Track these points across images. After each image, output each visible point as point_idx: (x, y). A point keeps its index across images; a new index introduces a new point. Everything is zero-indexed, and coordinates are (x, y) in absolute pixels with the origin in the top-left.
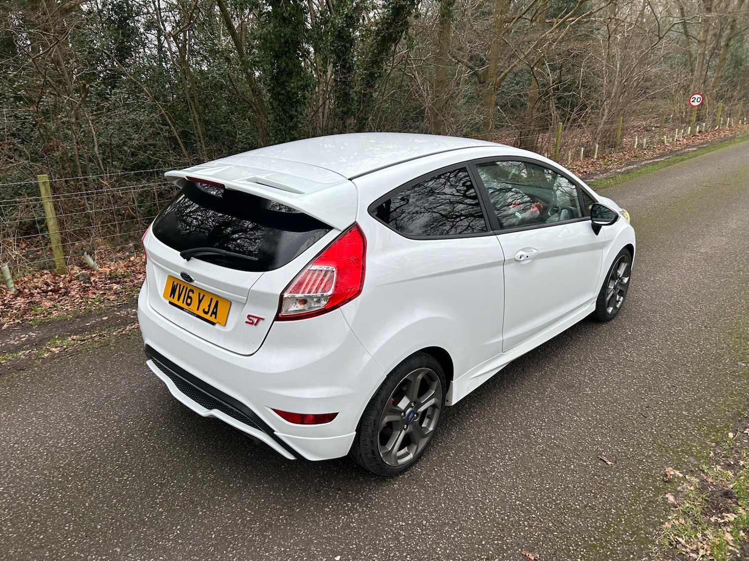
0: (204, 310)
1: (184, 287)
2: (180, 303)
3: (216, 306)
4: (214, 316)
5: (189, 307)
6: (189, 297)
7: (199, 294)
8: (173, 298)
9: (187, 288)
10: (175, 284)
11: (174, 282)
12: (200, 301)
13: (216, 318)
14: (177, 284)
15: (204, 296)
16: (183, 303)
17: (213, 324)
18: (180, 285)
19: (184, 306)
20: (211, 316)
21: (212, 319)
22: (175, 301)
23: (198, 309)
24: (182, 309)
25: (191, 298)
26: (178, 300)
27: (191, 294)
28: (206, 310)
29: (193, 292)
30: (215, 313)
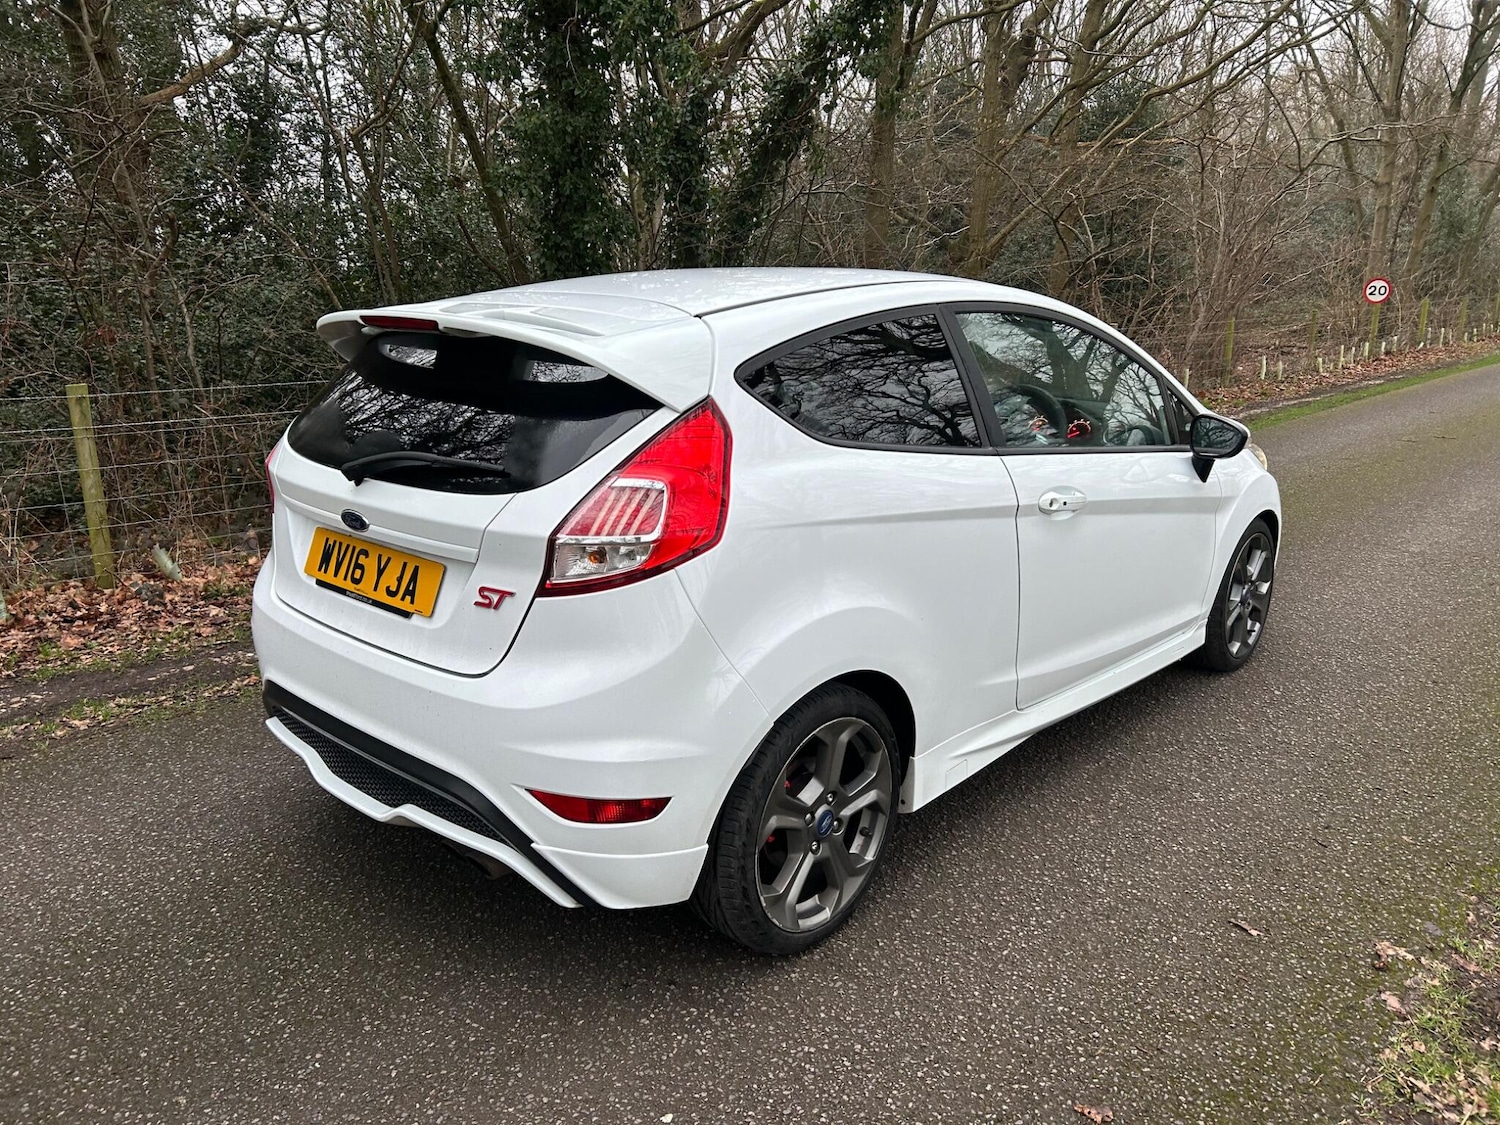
0: (388, 588)
1: (348, 546)
2: (339, 582)
3: (414, 578)
4: (408, 598)
5: (358, 587)
6: (358, 566)
7: (380, 556)
8: (325, 572)
9: (354, 548)
10: (331, 542)
11: (327, 540)
12: (380, 572)
13: (412, 602)
14: (335, 542)
15: (389, 559)
16: (345, 579)
17: (406, 615)
18: (341, 544)
19: (349, 585)
20: (403, 599)
21: (405, 605)
22: (329, 578)
23: (375, 589)
24: (342, 591)
25: (361, 567)
26: (336, 575)
27: (362, 560)
28: (393, 589)
29: (366, 554)
30: (410, 593)
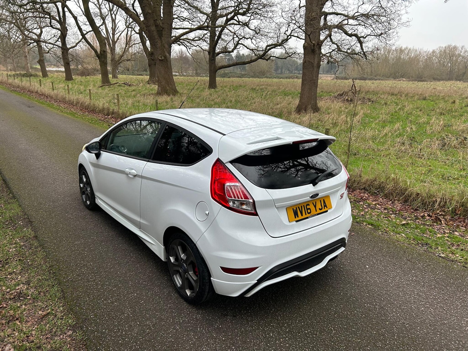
0: (319, 209)
1: (302, 207)
2: (304, 216)
3: (324, 202)
4: (325, 207)
5: (311, 214)
6: (307, 209)
7: (313, 203)
8: (298, 217)
9: (304, 206)
10: (295, 209)
11: (293, 209)
12: (315, 207)
13: (327, 208)
14: (296, 208)
15: (316, 202)
16: (306, 214)
17: (327, 211)
18: (299, 207)
19: (308, 215)
20: (324, 208)
21: (326, 209)
22: (300, 217)
23: (316, 211)
24: (307, 218)
25: (309, 209)
26: (302, 215)
27: (308, 207)
28: (321, 208)
29: (309, 205)
30: (325, 206)
